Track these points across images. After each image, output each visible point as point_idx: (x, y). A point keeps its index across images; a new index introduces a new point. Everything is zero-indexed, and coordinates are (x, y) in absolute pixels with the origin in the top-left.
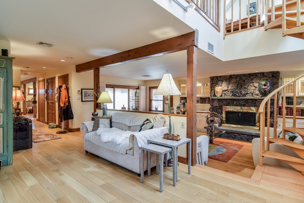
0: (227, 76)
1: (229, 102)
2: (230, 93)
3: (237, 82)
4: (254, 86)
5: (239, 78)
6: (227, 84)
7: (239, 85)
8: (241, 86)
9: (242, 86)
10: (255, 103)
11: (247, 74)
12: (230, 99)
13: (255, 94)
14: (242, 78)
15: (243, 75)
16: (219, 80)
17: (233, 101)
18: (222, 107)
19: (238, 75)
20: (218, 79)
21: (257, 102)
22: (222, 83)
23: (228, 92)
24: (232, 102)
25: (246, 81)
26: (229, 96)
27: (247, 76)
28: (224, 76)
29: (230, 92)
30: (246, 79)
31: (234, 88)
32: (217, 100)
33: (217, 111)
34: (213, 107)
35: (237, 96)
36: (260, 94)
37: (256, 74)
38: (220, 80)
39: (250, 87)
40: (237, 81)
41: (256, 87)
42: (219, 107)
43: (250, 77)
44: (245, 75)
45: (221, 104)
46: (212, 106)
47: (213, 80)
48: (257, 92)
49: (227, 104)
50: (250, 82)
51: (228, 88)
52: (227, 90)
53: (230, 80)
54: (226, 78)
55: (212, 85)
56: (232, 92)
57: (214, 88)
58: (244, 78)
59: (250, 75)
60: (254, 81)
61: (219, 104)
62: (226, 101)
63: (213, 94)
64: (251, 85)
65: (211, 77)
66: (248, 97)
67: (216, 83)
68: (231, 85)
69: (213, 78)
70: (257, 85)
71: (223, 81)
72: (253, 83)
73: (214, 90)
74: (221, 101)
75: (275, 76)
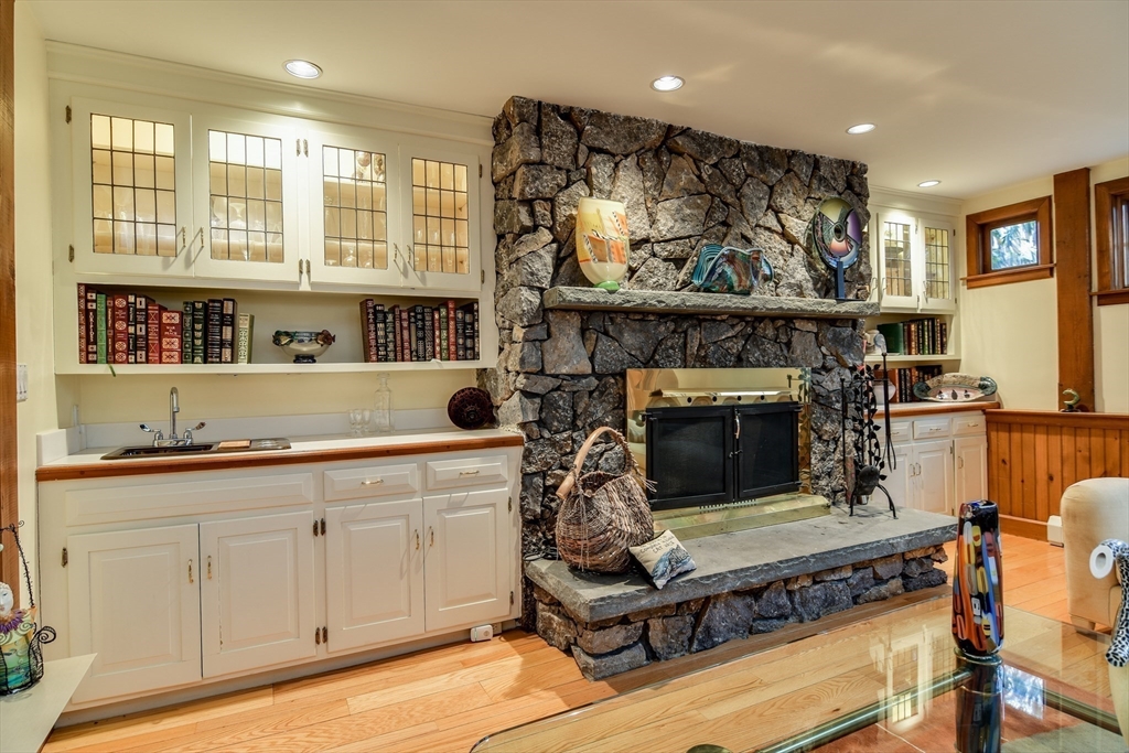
0: (648, 124)
1: (660, 343)
2: (662, 266)
3: (702, 188)
4: (784, 235)
5: (715, 159)
6: (646, 190)
7: (719, 216)
8: (724, 223)
9: (730, 221)
10: (788, 344)
11: (750, 147)
12: (664, 315)
13: (790, 286)
14: (726, 162)
15: (731, 143)
16: (593, 150)
17: (685, 332)
18: (623, 375)
19: (707, 137)
20: (580, 132)
21: (796, 334)
22: (613, 177)
23: (654, 255)
24: (678, 340)
25: (746, 190)
26: (664, 290)
27: (751, 162)
28: (628, 119)
29: (665, 260)
30: (747, 176)
31: (688, 229)
32: (576, 320)
33: (575, 417)
34: (551, 383)
35: (730, 290)
36: (810, 285)
37: (790, 158)
38: (600, 151)
39: (767, 233)
40: (699, 177)
41: (792, 242)
42: (594, 382)
43: (763, 170)
44: (739, 150)
45: (610, 353)
46: (542, 372)
47: (538, 132)
48: (801, 274)
49: (648, 351)
50: (764, 203)
51: (653, 222)
52: (646, 241)
53: (661, 163)
54: (637, 139)
55: (536, 179)
56: (679, 262)
57: (563, 212)
58: (737, 168)
59: (761, 159)
60: (782, 202)
61: (592, 359)
62: (637, 326)
63: (548, 259)
64: (771, 221)
65: (528, 101)
66: (788, 301)
67: (568, 163)
68: (667, 204)
69: (539, 121)
70: (798, 227)
71: (617, 165)
72: (777, 212)
73: (551, 229)
74: (606, 333)
75: (857, 189)
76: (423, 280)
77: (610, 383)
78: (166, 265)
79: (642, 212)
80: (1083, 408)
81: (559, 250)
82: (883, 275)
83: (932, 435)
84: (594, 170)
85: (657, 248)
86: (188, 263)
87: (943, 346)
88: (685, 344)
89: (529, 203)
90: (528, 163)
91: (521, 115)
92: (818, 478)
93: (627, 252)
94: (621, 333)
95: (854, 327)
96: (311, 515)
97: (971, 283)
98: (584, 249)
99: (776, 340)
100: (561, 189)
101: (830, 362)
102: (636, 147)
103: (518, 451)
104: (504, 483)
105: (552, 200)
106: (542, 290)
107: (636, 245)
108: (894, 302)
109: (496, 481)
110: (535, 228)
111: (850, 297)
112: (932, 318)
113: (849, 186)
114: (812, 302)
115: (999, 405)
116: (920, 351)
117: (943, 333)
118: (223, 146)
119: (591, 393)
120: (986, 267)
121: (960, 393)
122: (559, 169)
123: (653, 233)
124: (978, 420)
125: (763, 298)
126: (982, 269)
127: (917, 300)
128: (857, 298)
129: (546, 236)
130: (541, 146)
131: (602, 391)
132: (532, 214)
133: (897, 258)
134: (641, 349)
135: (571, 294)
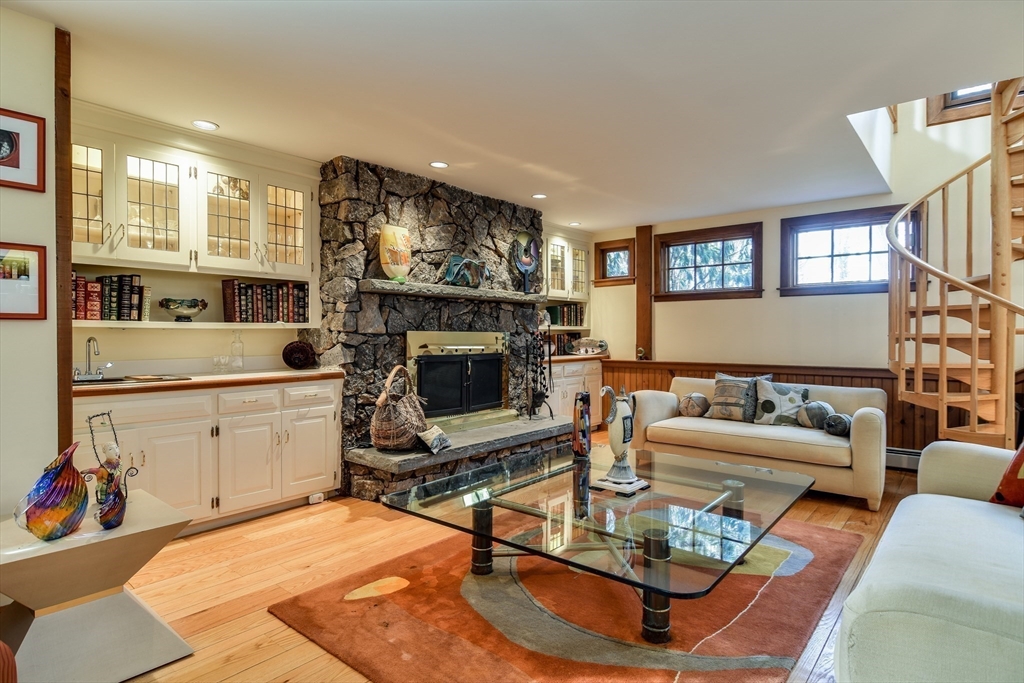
0: (421, 179)
1: (426, 315)
2: (428, 267)
4: (496, 251)
5: (458, 203)
6: (419, 220)
7: (460, 238)
8: (463, 243)
9: (467, 241)
10: (498, 318)
11: (478, 197)
12: (428, 298)
13: (499, 283)
14: (465, 205)
15: (468, 194)
16: (390, 193)
17: (440, 309)
18: (404, 335)
19: (454, 189)
20: (381, 181)
21: (502, 312)
22: (401, 211)
23: (423, 260)
24: (435, 314)
25: (476, 223)
26: (429, 283)
27: (478, 206)
28: (410, 175)
29: (430, 264)
30: (477, 214)
31: (442, 245)
32: (376, 299)
33: (376, 360)
34: (361, 339)
35: (468, 285)
36: (510, 283)
37: (500, 205)
38: (393, 194)
39: (487, 250)
40: (449, 214)
41: (501, 256)
42: (387, 339)
43: (485, 211)
44: (470, 198)
45: (396, 320)
46: (356, 332)
47: (356, 179)
48: (506, 276)
49: (419, 320)
50: (486, 231)
51: (423, 240)
52: (419, 251)
53: (428, 203)
54: (415, 188)
55: (355, 210)
56: (437, 265)
57: (372, 231)
58: (471, 209)
59: (484, 204)
60: (496, 231)
61: (386, 324)
62: (412, 304)
63: (362, 261)
64: (490, 243)
65: (351, 160)
66: (499, 292)
67: (374, 201)
68: (432, 229)
69: (357, 172)
70: (504, 247)
71: (402, 203)
72: (493, 237)
73: (363, 241)
74: (395, 308)
75: (537, 226)
76: (274, 268)
77: (396, 341)
78: (96, 250)
79: (417, 234)
80: (647, 359)
81: (368, 255)
82: (550, 277)
83: (573, 375)
84: (390, 206)
85: (425, 256)
86: (112, 249)
87: (582, 321)
88: (440, 317)
89: (350, 224)
90: (350, 199)
91: (346, 168)
92: (512, 399)
93: (410, 259)
94: (403, 308)
95: (533, 309)
96: (210, 424)
97: (597, 284)
98: (385, 257)
99: (491, 315)
100: (370, 216)
101: (520, 329)
102: (414, 193)
103: (340, 382)
104: (331, 402)
105: (364, 224)
106: (357, 280)
107: (414, 253)
108: (555, 293)
109: (326, 401)
110: (354, 241)
111: (532, 291)
112: (575, 304)
113: (532, 224)
114: (511, 293)
115: (608, 357)
116: (569, 324)
117: (582, 313)
118: (137, 167)
119: (385, 345)
120: (603, 275)
121: (590, 350)
122: (369, 203)
123: (423, 247)
124: (598, 365)
125: (485, 290)
126: (602, 277)
127: (567, 293)
128: (536, 292)
129: (361, 246)
130: (358, 189)
131: (392, 344)
132: (352, 231)
133: (557, 266)
134: (414, 319)
135: (378, 283)
